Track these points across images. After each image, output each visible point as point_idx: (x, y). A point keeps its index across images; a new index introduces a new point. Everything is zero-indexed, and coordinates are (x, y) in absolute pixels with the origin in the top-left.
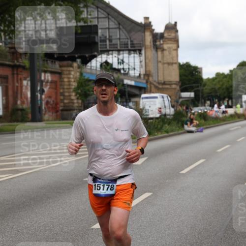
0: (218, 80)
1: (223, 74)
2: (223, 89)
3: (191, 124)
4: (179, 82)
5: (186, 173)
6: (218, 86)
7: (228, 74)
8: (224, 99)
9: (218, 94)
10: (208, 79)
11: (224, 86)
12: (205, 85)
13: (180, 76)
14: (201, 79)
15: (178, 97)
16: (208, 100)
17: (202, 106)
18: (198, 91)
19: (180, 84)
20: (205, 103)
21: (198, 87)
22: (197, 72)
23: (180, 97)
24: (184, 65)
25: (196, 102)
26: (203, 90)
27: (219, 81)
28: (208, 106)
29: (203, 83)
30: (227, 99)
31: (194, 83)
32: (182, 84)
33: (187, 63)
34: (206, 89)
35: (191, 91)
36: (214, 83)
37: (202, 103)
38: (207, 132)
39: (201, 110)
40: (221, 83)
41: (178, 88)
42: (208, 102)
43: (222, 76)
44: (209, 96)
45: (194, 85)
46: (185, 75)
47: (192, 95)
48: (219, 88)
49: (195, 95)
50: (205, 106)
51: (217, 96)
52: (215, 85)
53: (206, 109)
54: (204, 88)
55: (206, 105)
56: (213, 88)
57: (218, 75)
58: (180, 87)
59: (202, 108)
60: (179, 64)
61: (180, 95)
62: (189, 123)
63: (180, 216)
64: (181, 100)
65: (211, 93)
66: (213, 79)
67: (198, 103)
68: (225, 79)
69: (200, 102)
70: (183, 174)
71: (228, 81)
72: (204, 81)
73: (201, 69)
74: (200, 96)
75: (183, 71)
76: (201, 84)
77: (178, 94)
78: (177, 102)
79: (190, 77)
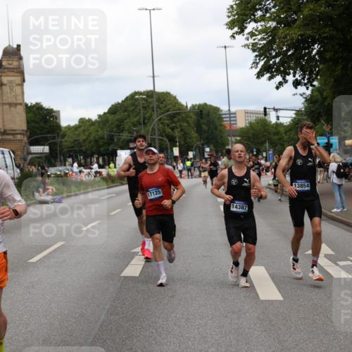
0: (82, 128)
1: (90, 120)
2: (90, 142)
4: (26, 131)
5: (37, 261)
6: (83, 137)
7: (96, 121)
8: (92, 156)
9: (83, 149)
10: (69, 128)
11: (92, 138)
12: (64, 136)
13: (28, 122)
14: (59, 126)
15: (25, 153)
16: (69, 157)
17: (61, 166)
18: (55, 144)
19: (28, 134)
20: (65, 161)
21: (54, 138)
22: (53, 117)
23: (29, 153)
24: (32, 107)
25: (53, 161)
26: (61, 142)
27: (84, 131)
28: (69, 165)
29: (61, 133)
30: (96, 156)
31: (48, 133)
32: (30, 134)
33: (37, 104)
34: (66, 141)
35: (43, 145)
36: (77, 133)
37: (61, 161)
39: (60, 171)
40: (87, 133)
41: (25, 139)
42: (70, 160)
43: (88, 124)
44: (70, 151)
45: (49, 135)
46: (34, 121)
47: (46, 149)
48: (84, 141)
49: (50, 149)
50: (65, 165)
51: (82, 151)
52: (79, 135)
53: (68, 170)
54: (63, 140)
55: (67, 163)
56: (75, 141)
57: (82, 121)
58: (29, 138)
59: (60, 168)
60: (26, 105)
61: (28, 149)
63: (27, 324)
64: (30, 157)
65: (72, 147)
66: (76, 128)
67: (56, 161)
68: (92, 127)
69: (59, 160)
70: (33, 263)
71: (97, 131)
72: (63, 129)
73: (58, 112)
74: (58, 152)
75: (30, 115)
76: (58, 134)
77: (26, 148)
78: (25, 160)
79: (42, 124)
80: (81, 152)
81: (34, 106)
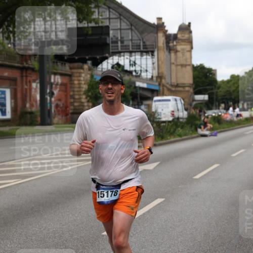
0: (233, 82)
1: (238, 76)
2: (238, 92)
3: (205, 128)
4: (193, 84)
5: (200, 178)
6: (233, 88)
8: (239, 102)
9: (233, 97)
10: (223, 82)
12: (219, 88)
13: (194, 78)
14: (215, 81)
15: (191, 100)
16: (223, 103)
17: (216, 109)
18: (213, 93)
19: (194, 86)
20: (219, 105)
21: (212, 89)
22: (212, 74)
23: (194, 100)
24: (197, 67)
25: (210, 105)
26: (217, 92)
27: (234, 84)
28: (222, 109)
29: (217, 86)
31: (208, 85)
32: (196, 86)
33: (201, 65)
34: (220, 91)
35: (205, 94)
36: (229, 85)
37: (216, 106)
38: (221, 136)
39: (215, 113)
40: (236, 85)
41: (191, 90)
42: (223, 105)
43: (236, 79)
44: (222, 99)
45: (208, 87)
46: (198, 77)
47: (206, 97)
48: (234, 91)
49: (209, 97)
50: (219, 109)
52: (230, 87)
53: (221, 112)
54: (219, 91)
55: (221, 108)
56: (227, 91)
57: (233, 77)
58: (194, 89)
59: (216, 111)
60: (193, 66)
62: (202, 127)
63: (193, 222)
64: (194, 103)
65: (225, 96)
66: (228, 82)
67: (212, 106)
69: (214, 105)
70: (196, 179)
72: (219, 83)
73: (215, 71)
74: (215, 99)
75: (196, 73)
76: (215, 87)
77: (192, 97)
78: (191, 105)
79: (204, 79)
80: (231, 99)
81: (199, 66)
